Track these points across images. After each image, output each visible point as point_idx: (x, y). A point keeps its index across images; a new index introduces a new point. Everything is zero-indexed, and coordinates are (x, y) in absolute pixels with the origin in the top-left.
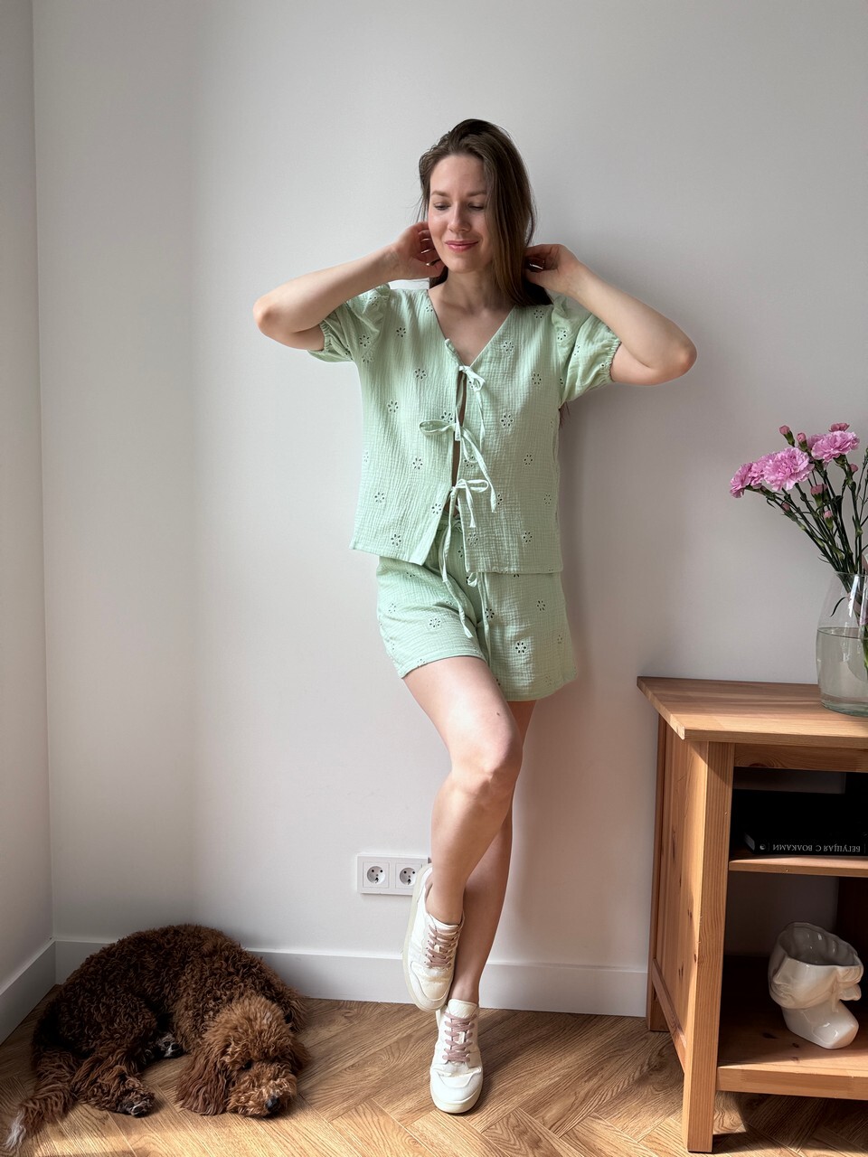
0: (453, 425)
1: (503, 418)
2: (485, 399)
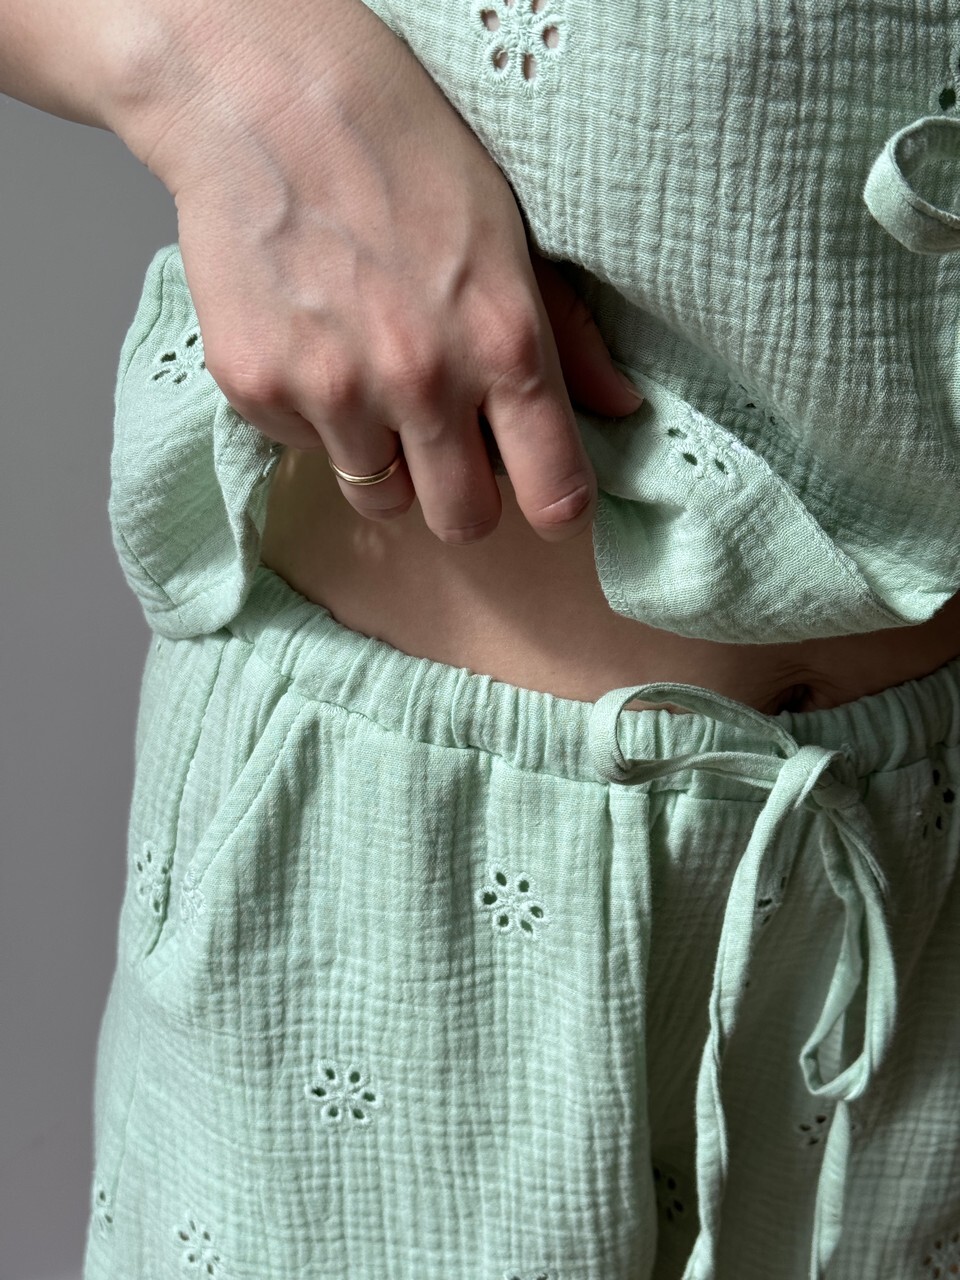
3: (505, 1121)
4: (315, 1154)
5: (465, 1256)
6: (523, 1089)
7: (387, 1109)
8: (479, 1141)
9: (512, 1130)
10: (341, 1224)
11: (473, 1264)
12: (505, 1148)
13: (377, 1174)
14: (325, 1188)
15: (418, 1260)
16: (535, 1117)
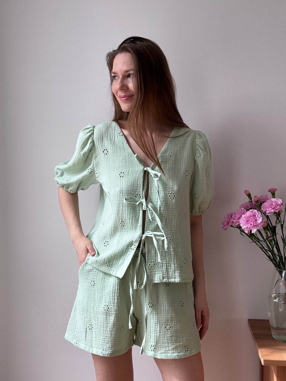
0: (142, 200)
1: (170, 195)
2: (160, 185)
3: (106, 287)
4: (90, 290)
5: (101, 303)
6: (108, 283)
7: (96, 285)
8: (104, 289)
9: (107, 288)
10: (91, 299)
11: (102, 304)
12: (106, 290)
13: (95, 293)
14: (90, 294)
15: (97, 303)
16: (109, 286)
